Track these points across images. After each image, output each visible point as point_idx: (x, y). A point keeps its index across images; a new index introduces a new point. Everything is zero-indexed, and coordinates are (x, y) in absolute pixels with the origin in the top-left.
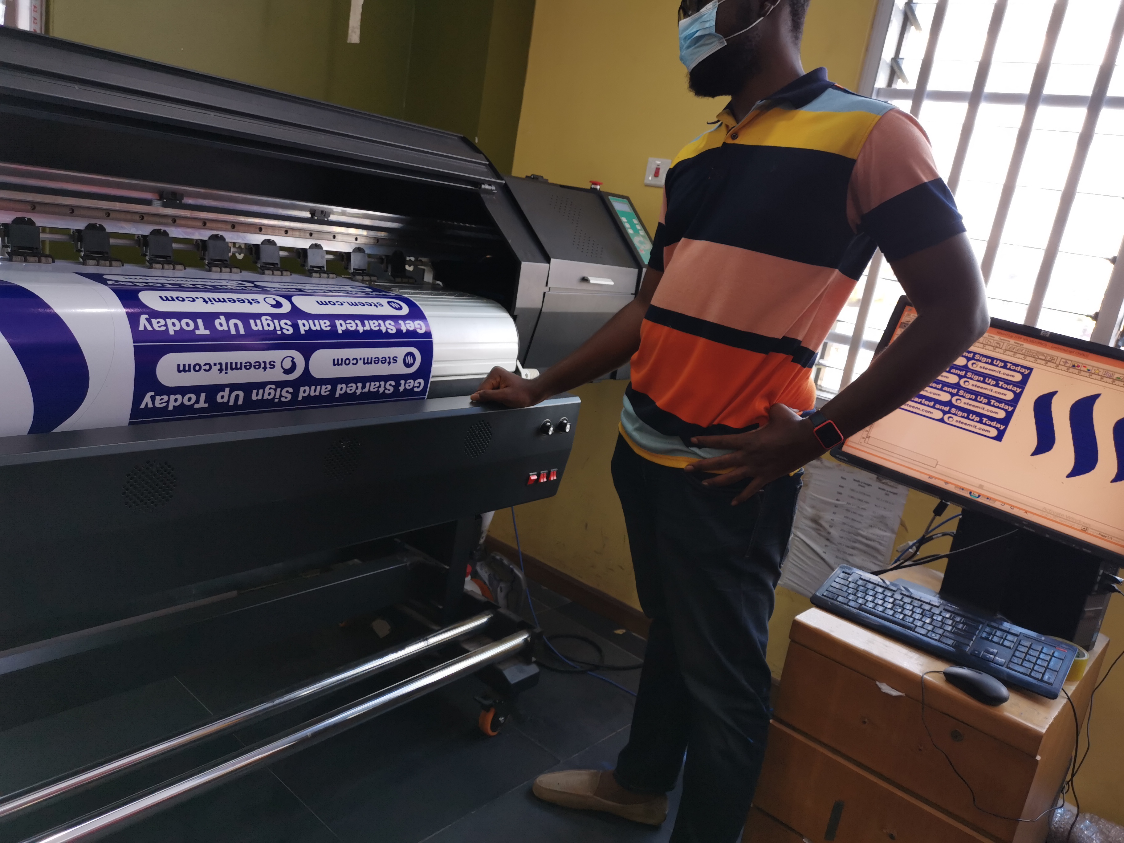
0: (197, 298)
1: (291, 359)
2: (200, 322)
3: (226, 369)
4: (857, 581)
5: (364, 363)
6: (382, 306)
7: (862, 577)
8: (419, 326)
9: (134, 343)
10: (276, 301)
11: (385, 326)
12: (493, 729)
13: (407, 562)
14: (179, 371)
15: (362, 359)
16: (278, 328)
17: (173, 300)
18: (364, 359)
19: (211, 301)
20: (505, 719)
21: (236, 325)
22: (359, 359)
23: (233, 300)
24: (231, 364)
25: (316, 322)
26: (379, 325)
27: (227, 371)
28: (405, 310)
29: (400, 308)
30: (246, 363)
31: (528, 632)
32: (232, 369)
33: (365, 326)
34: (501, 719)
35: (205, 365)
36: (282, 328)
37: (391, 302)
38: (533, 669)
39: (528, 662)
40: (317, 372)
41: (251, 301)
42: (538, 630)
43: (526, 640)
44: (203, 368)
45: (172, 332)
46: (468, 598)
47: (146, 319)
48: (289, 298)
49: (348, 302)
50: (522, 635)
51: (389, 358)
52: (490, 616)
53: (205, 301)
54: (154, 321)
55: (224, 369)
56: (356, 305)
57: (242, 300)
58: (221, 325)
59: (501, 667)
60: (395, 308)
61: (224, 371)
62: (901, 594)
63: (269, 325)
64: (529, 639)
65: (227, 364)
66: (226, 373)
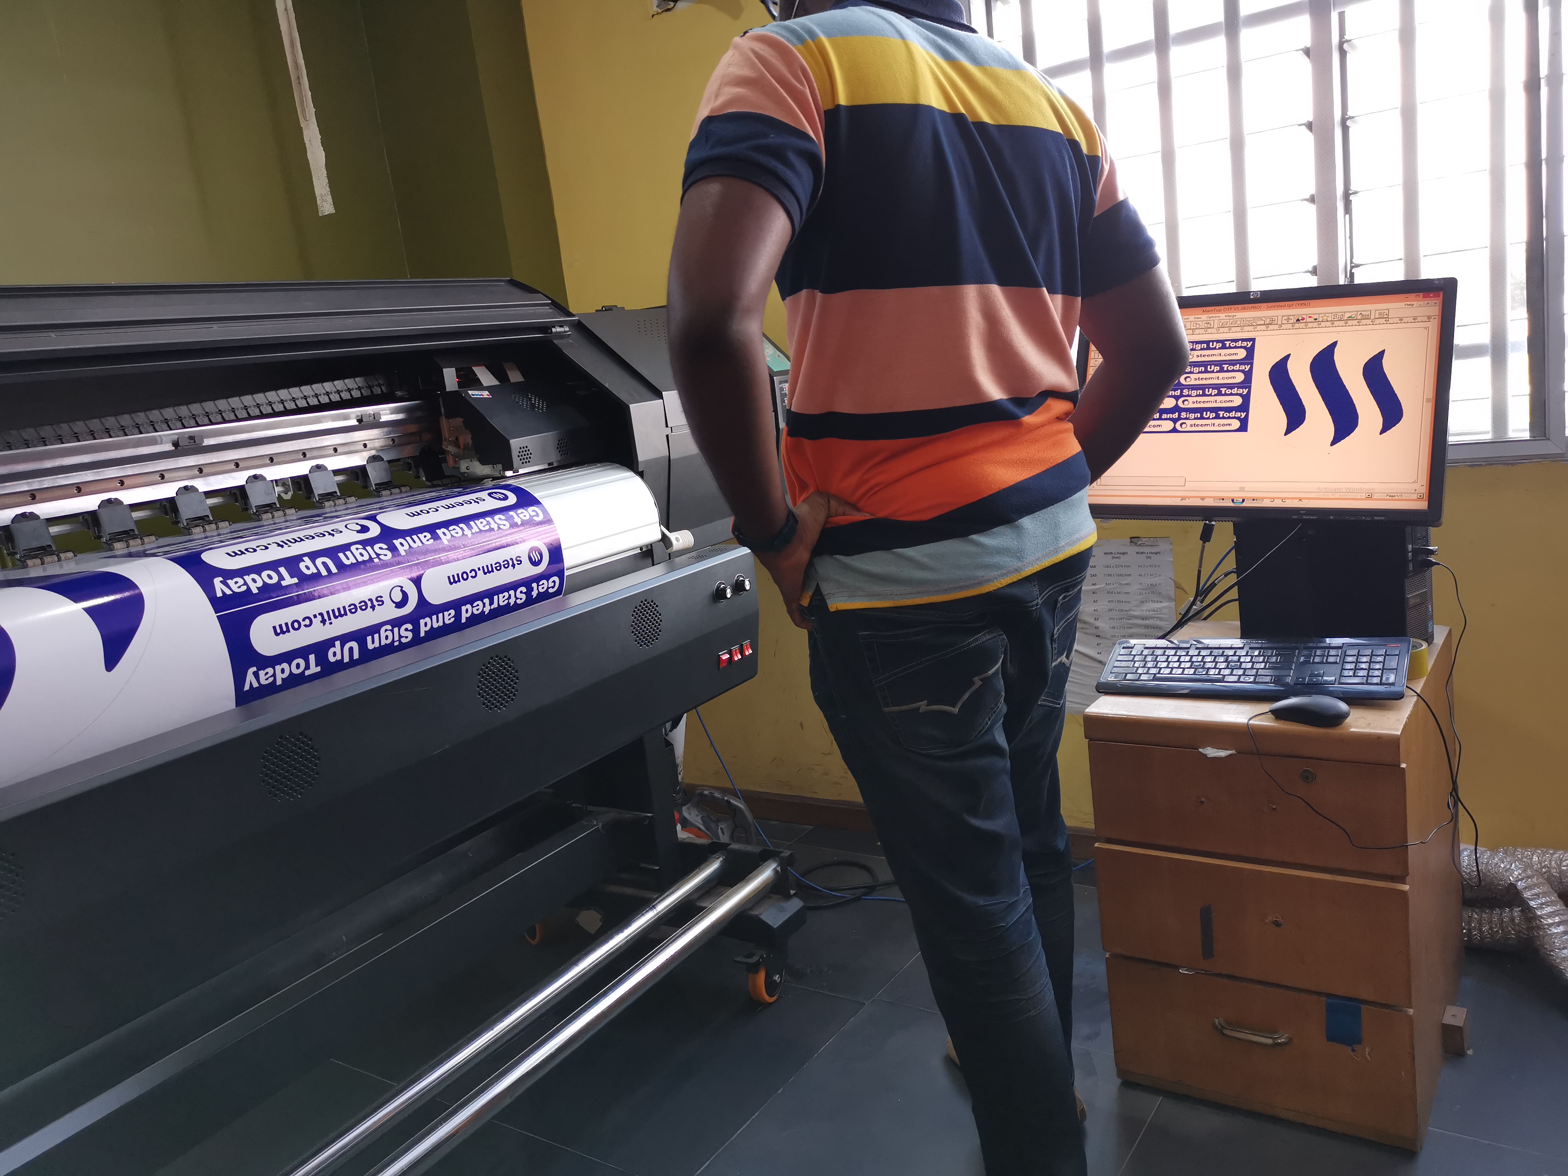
0: (269, 544)
1: (400, 588)
2: (282, 570)
3: (330, 619)
4: (1142, 651)
5: (485, 573)
6: (484, 500)
7: (1146, 646)
8: (534, 513)
9: (216, 613)
10: (360, 525)
11: (496, 523)
12: (771, 995)
13: (597, 824)
14: (277, 634)
15: (481, 569)
16: (374, 556)
17: (242, 553)
18: (483, 567)
19: (286, 544)
20: (781, 977)
21: (324, 564)
22: (477, 570)
23: (311, 536)
24: (333, 611)
25: (414, 537)
26: (488, 523)
27: (330, 621)
28: (512, 499)
29: (506, 498)
30: (349, 606)
31: (775, 861)
32: (336, 617)
33: (473, 528)
34: (777, 978)
35: (304, 620)
36: (378, 555)
37: (492, 493)
38: (795, 905)
39: (788, 897)
40: (435, 598)
41: (332, 532)
42: (787, 853)
43: (775, 870)
44: (303, 623)
45: (255, 591)
46: (686, 846)
47: (221, 582)
48: (373, 518)
49: (442, 506)
50: (768, 866)
51: (511, 559)
52: (721, 859)
53: (279, 545)
54: (231, 582)
55: (327, 620)
56: (454, 506)
57: (321, 534)
58: (308, 568)
59: (755, 912)
60: (500, 499)
61: (328, 622)
62: (1197, 648)
63: (362, 555)
64: (779, 869)
65: (328, 612)
66: (331, 623)
